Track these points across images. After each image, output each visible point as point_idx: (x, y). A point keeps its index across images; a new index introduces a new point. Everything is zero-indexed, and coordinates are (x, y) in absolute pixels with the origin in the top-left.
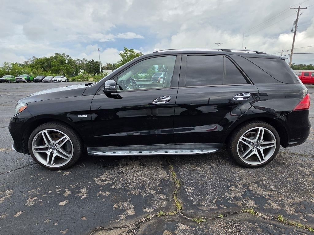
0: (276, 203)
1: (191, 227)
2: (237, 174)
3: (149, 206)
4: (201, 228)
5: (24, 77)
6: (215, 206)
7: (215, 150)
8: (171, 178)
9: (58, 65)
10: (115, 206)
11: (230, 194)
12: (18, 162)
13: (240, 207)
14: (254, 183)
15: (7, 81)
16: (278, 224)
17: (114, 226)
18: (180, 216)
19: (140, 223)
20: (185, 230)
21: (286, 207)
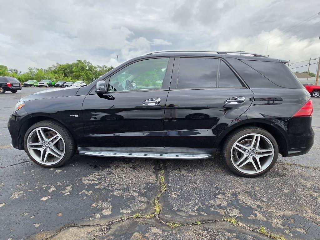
0: (263, 215)
1: (164, 231)
2: (230, 182)
3: (128, 207)
4: (174, 233)
5: (46, 82)
6: (196, 212)
7: (208, 156)
8: (158, 182)
9: (79, 72)
10: (94, 205)
11: (215, 201)
12: (17, 158)
13: (222, 216)
14: (245, 192)
15: (31, 86)
16: (259, 235)
17: (87, 224)
18: (156, 220)
19: (113, 223)
20: (156, 233)
21: (273, 219)
